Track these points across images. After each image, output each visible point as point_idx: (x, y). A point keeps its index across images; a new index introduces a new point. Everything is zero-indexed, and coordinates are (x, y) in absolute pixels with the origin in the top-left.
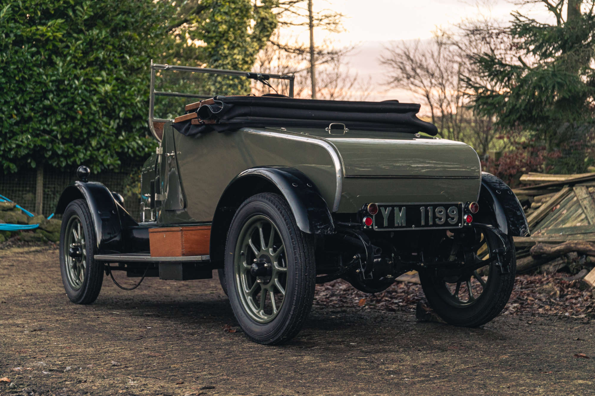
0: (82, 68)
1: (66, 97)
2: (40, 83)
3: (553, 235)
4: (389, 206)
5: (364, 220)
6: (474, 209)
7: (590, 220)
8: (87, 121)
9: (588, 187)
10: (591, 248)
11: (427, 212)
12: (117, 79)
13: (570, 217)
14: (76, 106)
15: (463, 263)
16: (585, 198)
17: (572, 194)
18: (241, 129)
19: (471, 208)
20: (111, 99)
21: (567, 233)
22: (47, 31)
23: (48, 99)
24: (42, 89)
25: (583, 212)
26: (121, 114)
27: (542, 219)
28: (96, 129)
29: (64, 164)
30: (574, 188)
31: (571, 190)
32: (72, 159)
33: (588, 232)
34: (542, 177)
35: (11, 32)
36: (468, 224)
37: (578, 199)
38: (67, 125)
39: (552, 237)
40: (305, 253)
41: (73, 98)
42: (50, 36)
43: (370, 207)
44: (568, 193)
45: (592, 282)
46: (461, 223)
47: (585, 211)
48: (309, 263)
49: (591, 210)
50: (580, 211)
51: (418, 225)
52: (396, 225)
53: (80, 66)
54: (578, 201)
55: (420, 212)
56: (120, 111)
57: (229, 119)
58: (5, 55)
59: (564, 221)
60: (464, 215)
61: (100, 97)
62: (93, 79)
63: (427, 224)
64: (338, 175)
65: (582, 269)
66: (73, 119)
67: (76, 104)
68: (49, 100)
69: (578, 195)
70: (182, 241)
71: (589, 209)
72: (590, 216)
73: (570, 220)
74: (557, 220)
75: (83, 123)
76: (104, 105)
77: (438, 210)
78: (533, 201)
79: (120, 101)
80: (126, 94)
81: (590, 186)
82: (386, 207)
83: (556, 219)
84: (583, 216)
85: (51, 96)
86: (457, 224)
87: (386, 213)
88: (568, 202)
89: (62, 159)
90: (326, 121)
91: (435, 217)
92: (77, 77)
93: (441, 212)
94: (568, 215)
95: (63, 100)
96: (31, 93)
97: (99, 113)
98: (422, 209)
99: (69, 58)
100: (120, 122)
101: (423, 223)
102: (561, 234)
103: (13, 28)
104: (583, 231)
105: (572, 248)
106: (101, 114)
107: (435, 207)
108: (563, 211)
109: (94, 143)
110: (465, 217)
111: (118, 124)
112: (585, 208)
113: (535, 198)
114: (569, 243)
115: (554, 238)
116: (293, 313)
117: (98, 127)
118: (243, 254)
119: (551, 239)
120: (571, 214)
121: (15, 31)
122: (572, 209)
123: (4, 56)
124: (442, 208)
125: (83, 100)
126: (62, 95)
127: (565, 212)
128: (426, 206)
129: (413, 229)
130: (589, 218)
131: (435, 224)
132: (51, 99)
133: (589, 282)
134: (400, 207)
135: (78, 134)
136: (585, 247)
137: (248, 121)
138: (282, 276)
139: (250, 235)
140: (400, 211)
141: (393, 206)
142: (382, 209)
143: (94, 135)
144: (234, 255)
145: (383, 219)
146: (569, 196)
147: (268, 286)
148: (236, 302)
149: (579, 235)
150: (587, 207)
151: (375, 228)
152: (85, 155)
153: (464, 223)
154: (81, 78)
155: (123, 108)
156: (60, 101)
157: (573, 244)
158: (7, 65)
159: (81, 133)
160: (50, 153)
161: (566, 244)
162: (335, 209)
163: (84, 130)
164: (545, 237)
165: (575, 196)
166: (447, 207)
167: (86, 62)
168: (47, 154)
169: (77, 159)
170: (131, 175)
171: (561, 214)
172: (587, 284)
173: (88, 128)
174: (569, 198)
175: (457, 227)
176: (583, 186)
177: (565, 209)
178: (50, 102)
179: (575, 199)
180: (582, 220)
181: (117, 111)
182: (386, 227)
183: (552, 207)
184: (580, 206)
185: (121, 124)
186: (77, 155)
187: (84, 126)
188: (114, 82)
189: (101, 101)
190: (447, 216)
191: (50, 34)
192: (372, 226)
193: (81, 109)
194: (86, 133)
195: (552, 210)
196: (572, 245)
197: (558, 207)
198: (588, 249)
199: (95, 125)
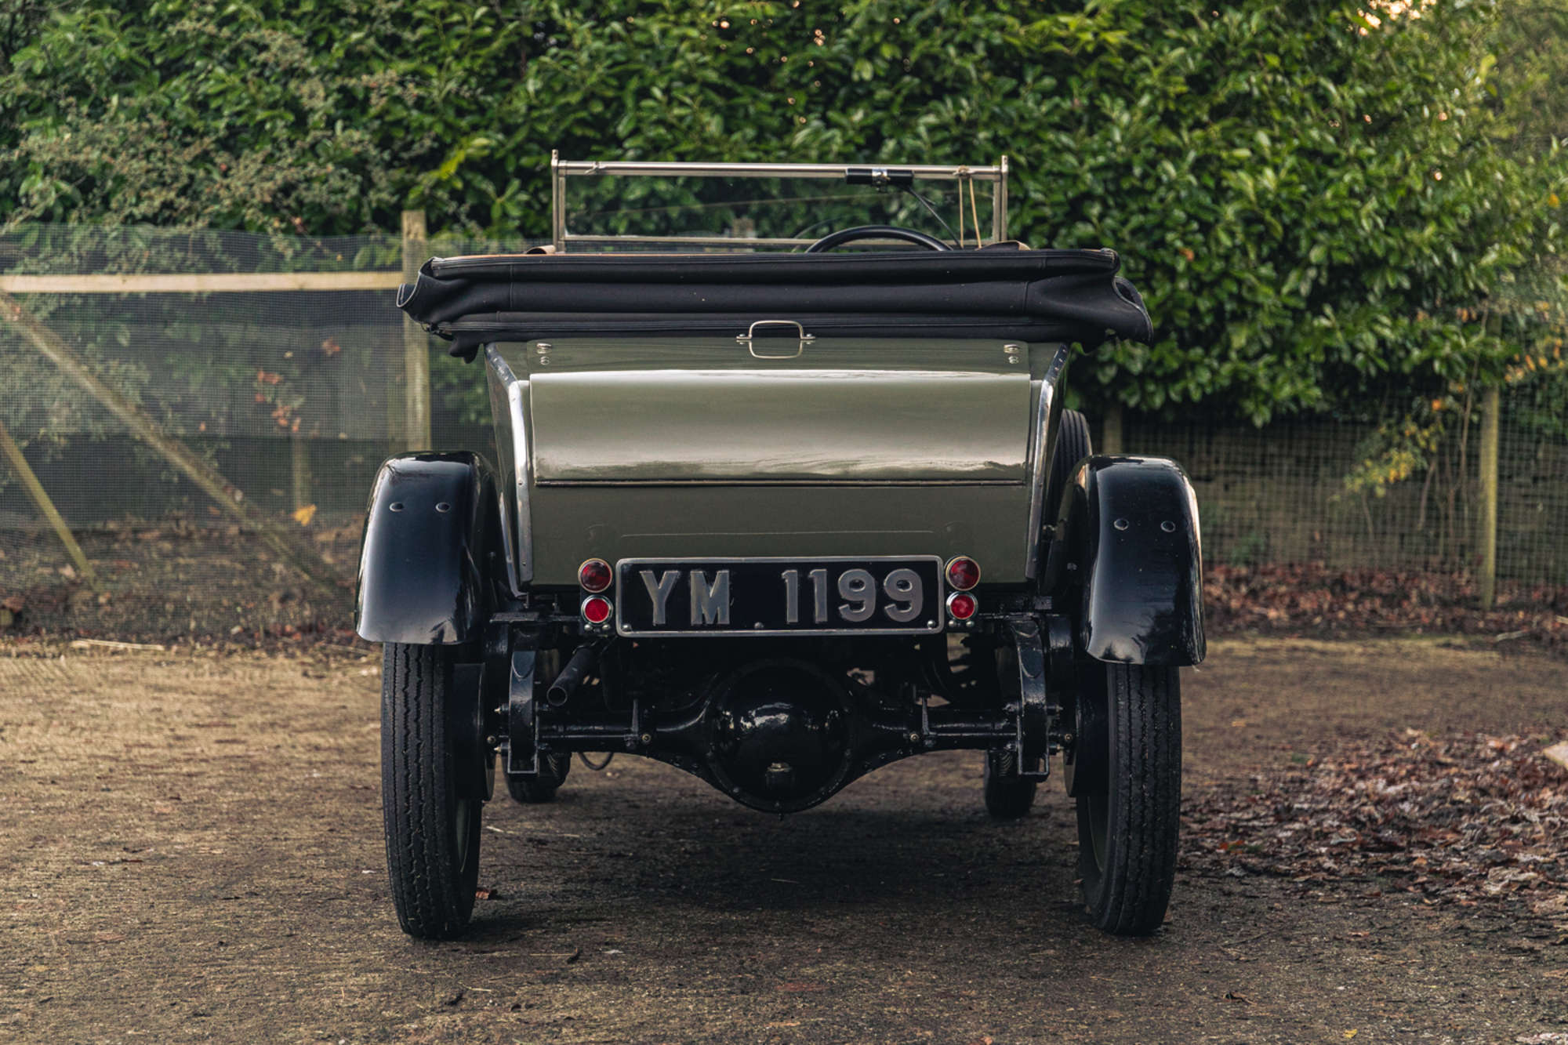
0: (1199, 124)
1: (1145, 211)
2: (1061, 175)
4: (670, 567)
6: (959, 578)
8: (1208, 278)
11: (806, 587)
12: (1300, 151)
14: (1170, 237)
20: (1277, 211)
22: (1082, 29)
23: (1086, 220)
24: (1065, 194)
26: (1316, 255)
28: (1239, 298)
29: (1158, 401)
32: (1179, 387)
35: (976, 38)
36: (960, 620)
38: (1152, 291)
41: (1166, 213)
42: (1088, 42)
46: (936, 620)
51: (776, 622)
52: (694, 619)
53: (1190, 121)
55: (782, 585)
56: (1314, 242)
58: (964, 102)
60: (946, 596)
61: (1246, 205)
62: (1224, 154)
63: (806, 620)
64: (519, 480)
66: (1172, 274)
67: (1173, 230)
68: (1090, 221)
75: (1200, 286)
76: (1261, 228)
77: (849, 580)
79: (1312, 215)
80: (1329, 194)
82: (658, 570)
85: (1095, 210)
86: (918, 623)
87: (660, 586)
89: (1151, 388)
91: (834, 599)
92: (1175, 154)
93: (856, 584)
95: (1136, 220)
96: (1037, 205)
97: (1245, 253)
98: (789, 577)
99: (1145, 100)
100: (1319, 275)
101: (792, 616)
103: (978, 27)
106: (1252, 256)
107: (835, 570)
109: (1239, 339)
110: (950, 602)
111: (1315, 283)
117: (1245, 294)
121: (983, 35)
123: (962, 108)
124: (860, 574)
125: (1191, 217)
126: (1134, 206)
128: (803, 568)
129: (758, 632)
131: (835, 620)
132: (1095, 220)
134: (710, 570)
135: (1187, 315)
140: (710, 580)
141: (685, 568)
142: (646, 576)
143: (1239, 317)
145: (651, 603)
151: (623, 630)
152: (1214, 372)
153: (947, 618)
154: (1187, 153)
155: (1322, 236)
156: (1124, 223)
158: (971, 131)
159: (1194, 311)
160: (1111, 371)
162: (524, 572)
163: (1204, 304)
166: (877, 570)
167: (1206, 107)
168: (1104, 374)
169: (1192, 386)
170: (1383, 430)
173: (1213, 296)
175: (920, 631)
178: (1094, 226)
181: (1304, 243)
182: (659, 628)
185: (1323, 281)
186: (1194, 374)
187: (1205, 293)
188: (1291, 161)
189: (1249, 219)
190: (882, 599)
191: (1088, 36)
192: (612, 622)
193: (1187, 244)
194: (1209, 311)
199: (1234, 289)
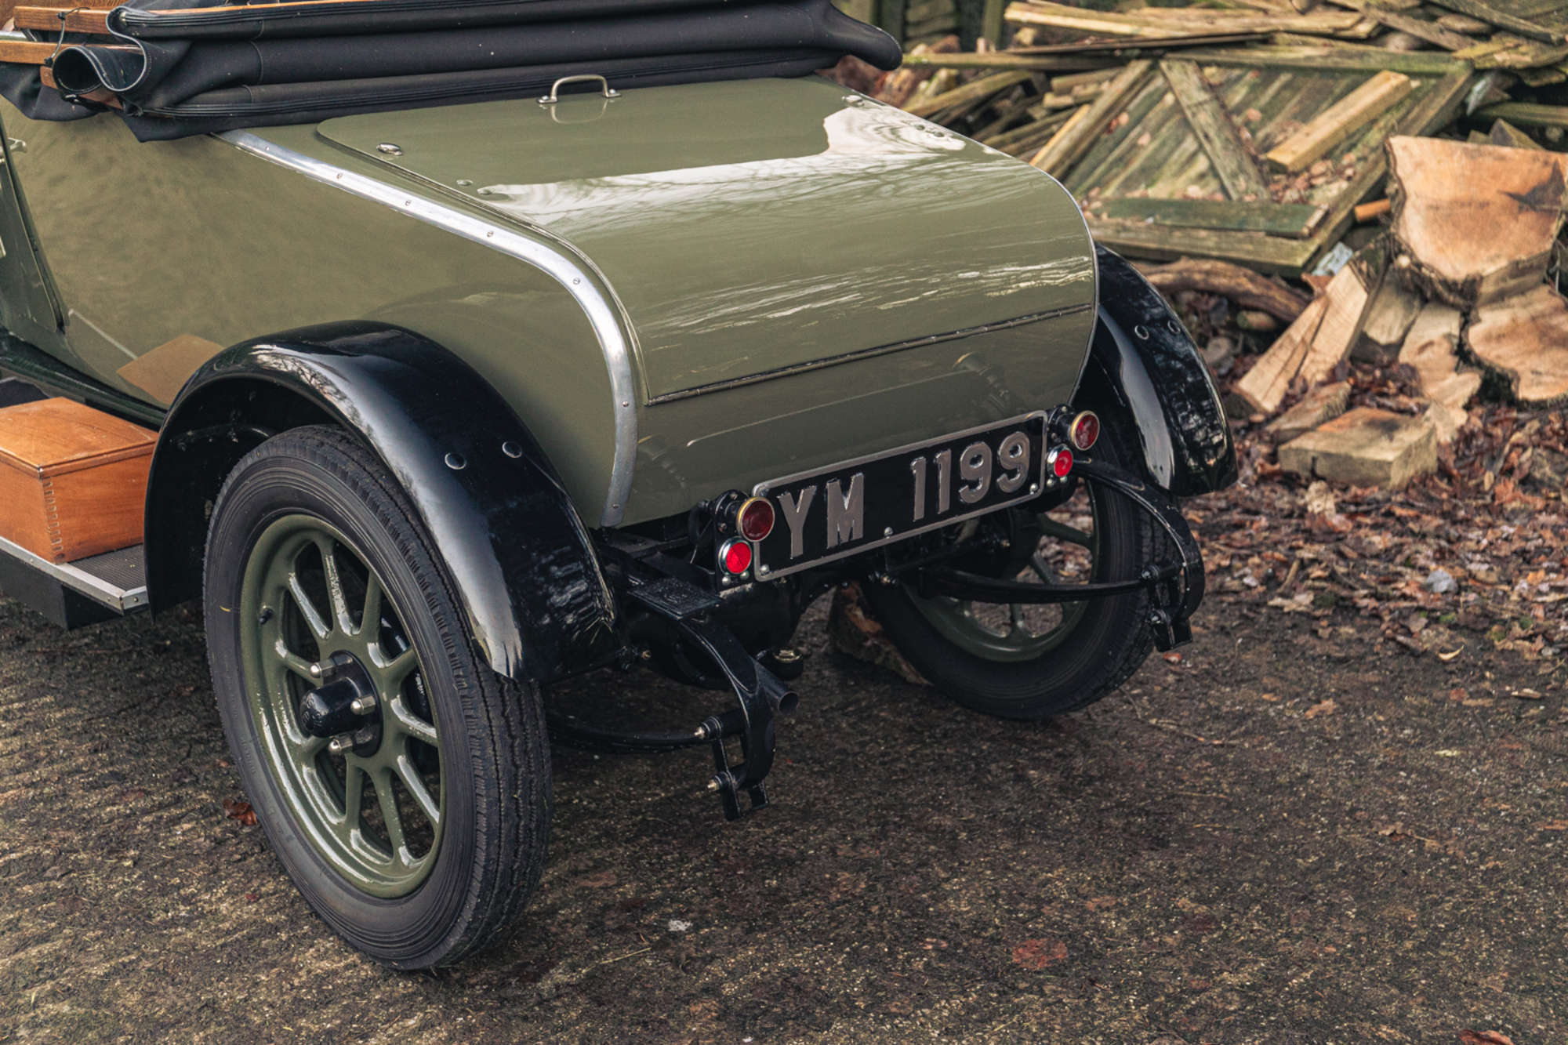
3: (1128, 223)
4: (805, 483)
5: (725, 550)
6: (1084, 437)
7: (1227, 183)
9: (1201, 65)
10: (1250, 286)
11: (932, 470)
13: (1165, 160)
15: (1006, 543)
16: (1200, 104)
17: (1159, 82)
18: (227, 137)
19: (1077, 436)
21: (1168, 222)
25: (1201, 147)
27: (1084, 155)
30: (1163, 65)
31: (1155, 67)
33: (1229, 226)
34: (1066, 15)
36: (1056, 479)
37: (1177, 102)
39: (1125, 229)
40: (507, 719)
43: (747, 514)
44: (1145, 79)
45: (1259, 397)
46: (1038, 483)
47: (1208, 147)
48: (526, 752)
49: (1225, 148)
50: (1190, 144)
51: (903, 522)
52: (832, 542)
54: (1177, 107)
55: (912, 478)
57: (176, 104)
59: (1150, 173)
60: (1048, 451)
63: (931, 514)
64: (622, 400)
65: (1216, 334)
69: (1177, 88)
70: (50, 513)
71: (1218, 144)
72: (1224, 168)
73: (1169, 169)
74: (1126, 165)
77: (969, 457)
78: (1050, 89)
81: (1209, 64)
82: (795, 488)
83: (1123, 161)
84: (1202, 164)
86: (1024, 489)
87: (796, 512)
88: (1150, 108)
90: (540, 69)
91: (956, 481)
93: (975, 461)
94: (1157, 150)
98: (917, 466)
101: (919, 512)
102: (1150, 220)
104: (1214, 222)
105: (1196, 282)
107: (957, 446)
108: (1140, 135)
110: (1052, 457)
112: (1206, 136)
113: (1056, 82)
114: (1187, 270)
115: (1132, 235)
116: (474, 917)
118: (268, 616)
119: (1123, 235)
120: (1166, 150)
122: (1164, 130)
124: (981, 448)
127: (1145, 140)
128: (929, 453)
129: (888, 540)
130: (1223, 175)
131: (956, 508)
133: (1252, 397)
134: (844, 476)
136: (1233, 283)
137: (252, 107)
138: (423, 756)
139: (290, 557)
140: (845, 488)
141: (820, 481)
142: (784, 500)
144: (237, 617)
145: (789, 531)
146: (1151, 88)
147: (372, 765)
148: (260, 777)
149: (1203, 233)
150: (1212, 133)
151: (762, 572)
153: (1047, 478)
157: (1200, 272)
161: (1180, 272)
162: (612, 514)
164: (1105, 226)
165: (1170, 89)
166: (993, 439)
171: (1134, 146)
172: (1247, 403)
174: (1150, 95)
175: (1024, 499)
176: (1188, 61)
177: (1144, 129)
179: (1169, 99)
180: (1202, 176)
182: (798, 561)
183: (1106, 121)
184: (1186, 125)
190: (997, 470)
192: (751, 568)
195: (1108, 129)
196: (1197, 277)
197: (1124, 119)
198: (1241, 289)
